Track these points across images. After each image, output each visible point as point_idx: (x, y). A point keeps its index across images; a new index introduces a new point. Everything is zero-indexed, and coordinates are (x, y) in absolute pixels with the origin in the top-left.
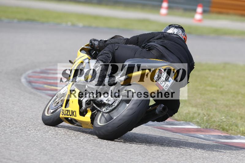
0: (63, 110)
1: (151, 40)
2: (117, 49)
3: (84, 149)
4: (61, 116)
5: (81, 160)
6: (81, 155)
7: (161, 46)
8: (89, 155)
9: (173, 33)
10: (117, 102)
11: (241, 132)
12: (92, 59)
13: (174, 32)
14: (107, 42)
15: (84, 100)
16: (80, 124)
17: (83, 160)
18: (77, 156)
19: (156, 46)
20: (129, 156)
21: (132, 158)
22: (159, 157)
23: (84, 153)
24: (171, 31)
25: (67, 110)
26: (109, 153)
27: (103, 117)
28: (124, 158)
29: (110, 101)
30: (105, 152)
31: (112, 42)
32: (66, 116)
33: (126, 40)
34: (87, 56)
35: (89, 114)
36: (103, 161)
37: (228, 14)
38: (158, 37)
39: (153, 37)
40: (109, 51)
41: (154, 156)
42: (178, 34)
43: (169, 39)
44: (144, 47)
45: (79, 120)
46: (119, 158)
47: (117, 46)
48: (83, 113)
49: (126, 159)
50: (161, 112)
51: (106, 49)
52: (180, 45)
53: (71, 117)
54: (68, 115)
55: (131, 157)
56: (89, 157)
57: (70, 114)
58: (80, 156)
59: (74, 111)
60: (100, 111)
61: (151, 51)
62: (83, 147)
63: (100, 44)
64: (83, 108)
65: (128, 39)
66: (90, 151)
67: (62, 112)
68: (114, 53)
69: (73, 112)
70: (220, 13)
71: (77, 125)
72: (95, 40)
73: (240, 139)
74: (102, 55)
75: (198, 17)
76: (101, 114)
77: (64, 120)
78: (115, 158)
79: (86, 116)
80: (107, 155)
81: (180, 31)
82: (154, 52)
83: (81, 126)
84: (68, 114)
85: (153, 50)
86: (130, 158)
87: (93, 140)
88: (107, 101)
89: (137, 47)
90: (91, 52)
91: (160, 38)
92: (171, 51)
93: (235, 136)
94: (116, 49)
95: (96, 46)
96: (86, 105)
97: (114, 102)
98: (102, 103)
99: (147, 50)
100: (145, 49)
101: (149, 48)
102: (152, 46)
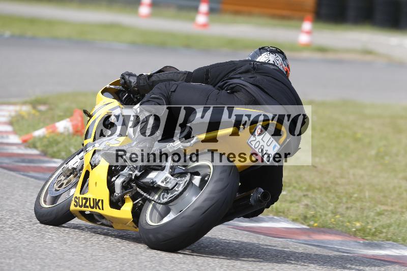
0: (76, 197)
1: (231, 75)
2: (175, 90)
3: (15, 241)
4: (72, 208)
5: (10, 259)
6: (10, 250)
7: (252, 86)
8: (23, 250)
9: (266, 62)
10: (182, 185)
11: (275, 210)
13: (269, 61)
14: (153, 78)
15: (118, 182)
16: (109, 223)
17: (13, 260)
18: (4, 252)
19: (244, 85)
20: (90, 252)
21: (95, 256)
22: (141, 253)
23: (16, 247)
24: (263, 58)
25: (85, 198)
26: (57, 247)
27: (155, 211)
28: (82, 255)
29: (169, 183)
30: (49, 246)
31: (161, 78)
32: (83, 209)
33: (186, 75)
34: (116, 103)
35: (128, 206)
36: (46, 261)
37: (250, 14)
38: (243, 69)
39: (234, 70)
40: (160, 95)
41: (132, 252)
42: (276, 64)
43: (264, 73)
44: (221, 88)
45: (108, 216)
46: (73, 256)
47: (175, 86)
48: (116, 204)
49: (85, 257)
51: (155, 90)
52: (283, 83)
53: (94, 210)
54: (87, 207)
55: (94, 254)
56: (24, 255)
57: (92, 205)
58: (7, 252)
59: (99, 200)
60: (150, 201)
61: (235, 94)
62: (14, 239)
63: (141, 82)
64: (117, 195)
65: (189, 72)
66: (25, 244)
67: (75, 201)
68: (170, 97)
70: (237, 13)
72: (130, 75)
73: (273, 222)
74: (149, 101)
75: (201, 19)
76: (151, 206)
77: (79, 214)
78: (68, 255)
79: (123, 208)
80: (53, 251)
81: (280, 58)
82: (239, 95)
83: (112, 227)
84: (88, 204)
86: (92, 255)
87: (29, 226)
88: (163, 182)
89: (210, 87)
90: (120, 95)
91: (247, 72)
92: (268, 94)
93: (265, 217)
95: (133, 85)
96: (122, 190)
97: (177, 184)
98: (155, 186)
99: (228, 93)
100: (224, 91)
101: (232, 88)
102: (237, 85)
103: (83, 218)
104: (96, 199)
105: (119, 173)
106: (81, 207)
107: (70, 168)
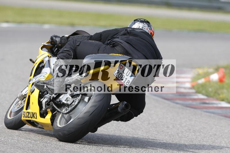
0: (24, 112)
4: (23, 118)
10: (77, 101)
12: (53, 57)
13: (140, 27)
15: (44, 101)
16: (42, 127)
19: (120, 42)
24: (137, 25)
25: (28, 112)
27: (63, 118)
29: (69, 101)
32: (27, 119)
33: (89, 38)
34: (47, 54)
35: (49, 116)
38: (122, 33)
40: (70, 49)
42: (144, 29)
44: (108, 44)
45: (40, 122)
47: (79, 42)
48: (43, 115)
50: (123, 109)
51: (67, 45)
53: (32, 119)
57: (31, 116)
59: (35, 113)
60: (60, 112)
61: (115, 47)
63: (62, 41)
64: (44, 109)
67: (24, 114)
68: (76, 49)
69: (33, 114)
71: (40, 128)
74: (63, 52)
76: (61, 115)
77: (26, 122)
79: (46, 117)
81: (146, 25)
82: (117, 48)
83: (43, 129)
84: (29, 116)
85: (117, 47)
88: (65, 100)
89: (100, 43)
90: (53, 49)
91: (124, 34)
94: (78, 45)
95: (58, 43)
96: (46, 106)
97: (73, 101)
98: (61, 103)
99: (111, 47)
100: (109, 45)
101: (114, 44)
102: (116, 42)
103: (29, 124)
104: (33, 113)
105: (44, 96)
106: (26, 117)
107: (23, 95)
